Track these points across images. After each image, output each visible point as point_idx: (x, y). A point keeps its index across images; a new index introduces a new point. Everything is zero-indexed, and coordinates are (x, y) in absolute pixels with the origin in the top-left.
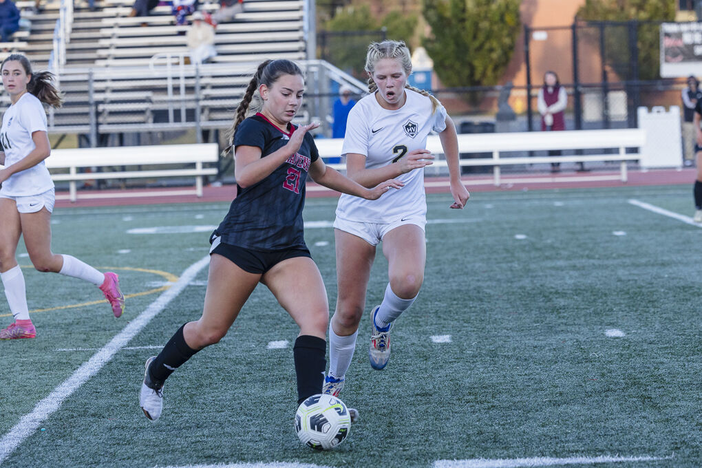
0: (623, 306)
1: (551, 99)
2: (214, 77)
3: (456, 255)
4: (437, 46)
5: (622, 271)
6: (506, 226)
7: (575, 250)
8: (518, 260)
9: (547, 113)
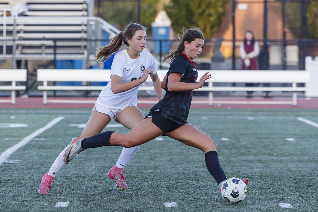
0: (292, 187)
1: (249, 49)
2: (26, 25)
3: (182, 149)
4: (174, 11)
5: (292, 164)
6: (215, 132)
7: (261, 149)
8: (223, 154)
9: (247, 58)
